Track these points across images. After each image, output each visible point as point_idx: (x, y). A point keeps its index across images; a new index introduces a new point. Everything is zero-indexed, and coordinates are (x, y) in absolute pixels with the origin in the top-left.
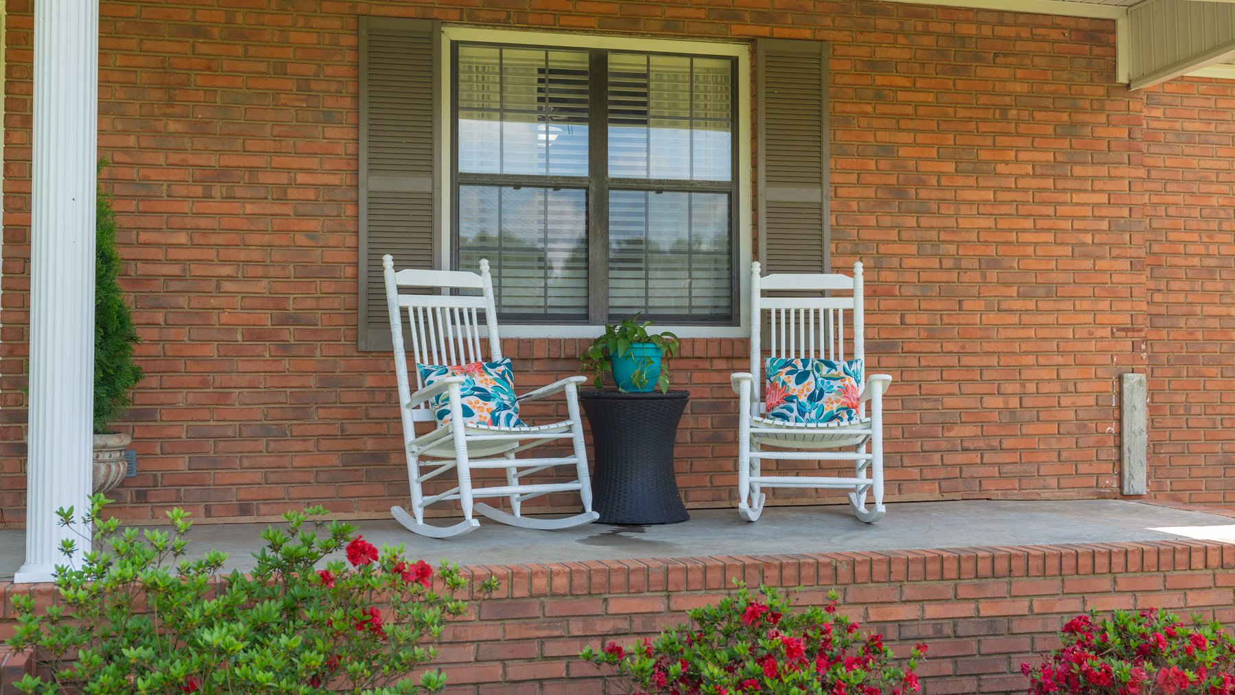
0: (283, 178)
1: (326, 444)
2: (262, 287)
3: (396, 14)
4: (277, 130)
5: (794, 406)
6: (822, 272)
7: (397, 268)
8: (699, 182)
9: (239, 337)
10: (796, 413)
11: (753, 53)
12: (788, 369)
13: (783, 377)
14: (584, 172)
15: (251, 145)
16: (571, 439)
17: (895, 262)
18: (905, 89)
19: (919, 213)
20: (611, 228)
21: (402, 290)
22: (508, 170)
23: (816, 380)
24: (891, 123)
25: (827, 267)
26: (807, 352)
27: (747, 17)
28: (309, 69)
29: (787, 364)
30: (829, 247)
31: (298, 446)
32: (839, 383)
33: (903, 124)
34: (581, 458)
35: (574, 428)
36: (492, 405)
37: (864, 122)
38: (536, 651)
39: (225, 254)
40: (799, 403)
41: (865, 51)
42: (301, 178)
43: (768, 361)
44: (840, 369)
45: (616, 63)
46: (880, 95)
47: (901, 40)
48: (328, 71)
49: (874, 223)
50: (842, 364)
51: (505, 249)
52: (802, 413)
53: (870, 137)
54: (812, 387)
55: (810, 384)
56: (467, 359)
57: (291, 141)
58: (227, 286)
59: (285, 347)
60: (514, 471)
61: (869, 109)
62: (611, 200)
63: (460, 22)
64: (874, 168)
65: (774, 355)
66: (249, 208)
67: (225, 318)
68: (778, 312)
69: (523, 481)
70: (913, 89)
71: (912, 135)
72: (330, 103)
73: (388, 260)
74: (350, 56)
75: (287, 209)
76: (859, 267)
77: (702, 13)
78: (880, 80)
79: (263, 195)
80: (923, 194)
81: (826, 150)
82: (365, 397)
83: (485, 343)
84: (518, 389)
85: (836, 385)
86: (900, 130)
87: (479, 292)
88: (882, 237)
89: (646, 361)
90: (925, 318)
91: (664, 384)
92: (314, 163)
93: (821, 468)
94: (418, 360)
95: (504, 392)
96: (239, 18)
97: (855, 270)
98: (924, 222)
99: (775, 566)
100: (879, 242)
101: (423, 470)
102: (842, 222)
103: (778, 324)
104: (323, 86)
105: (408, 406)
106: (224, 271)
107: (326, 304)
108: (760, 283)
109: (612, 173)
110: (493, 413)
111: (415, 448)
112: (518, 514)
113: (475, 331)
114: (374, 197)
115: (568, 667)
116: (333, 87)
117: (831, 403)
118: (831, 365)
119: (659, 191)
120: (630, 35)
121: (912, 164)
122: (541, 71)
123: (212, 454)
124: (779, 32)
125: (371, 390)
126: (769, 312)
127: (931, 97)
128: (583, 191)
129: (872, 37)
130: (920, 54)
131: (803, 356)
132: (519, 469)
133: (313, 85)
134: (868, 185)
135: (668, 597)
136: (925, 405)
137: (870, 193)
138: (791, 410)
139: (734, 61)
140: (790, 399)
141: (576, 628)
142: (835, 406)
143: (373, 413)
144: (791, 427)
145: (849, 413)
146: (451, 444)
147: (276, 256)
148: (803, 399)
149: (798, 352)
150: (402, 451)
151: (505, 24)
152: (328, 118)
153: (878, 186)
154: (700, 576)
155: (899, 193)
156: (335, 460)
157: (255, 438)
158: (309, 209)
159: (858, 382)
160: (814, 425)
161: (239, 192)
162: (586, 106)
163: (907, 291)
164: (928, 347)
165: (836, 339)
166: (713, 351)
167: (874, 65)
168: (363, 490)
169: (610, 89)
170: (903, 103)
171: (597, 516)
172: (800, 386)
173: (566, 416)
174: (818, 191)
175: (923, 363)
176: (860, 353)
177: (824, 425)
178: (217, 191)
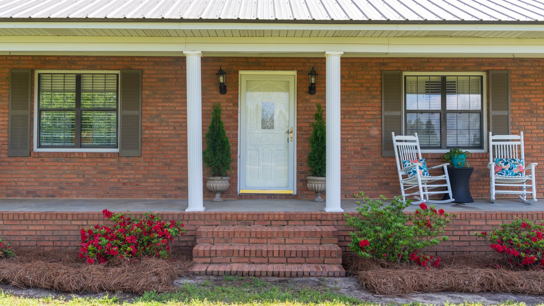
0: (363, 113)
1: (374, 180)
2: (358, 140)
3: (391, 69)
4: (361, 101)
5: (505, 171)
6: (508, 134)
7: (396, 135)
8: (472, 110)
9: (353, 153)
10: (505, 173)
11: (488, 75)
12: (502, 161)
13: (500, 163)
14: (440, 109)
15: (355, 105)
16: (446, 180)
17: (530, 131)
18: (533, 82)
19: (537, 117)
20: (447, 123)
21: (397, 141)
22: (419, 109)
23: (510, 164)
24: (529, 92)
25: (510, 133)
26: (507, 156)
27: (486, 64)
28: (369, 85)
29: (502, 160)
30: (510, 127)
31: (367, 181)
32: (518, 165)
33: (532, 92)
34: (448, 185)
35: (446, 176)
36: (423, 171)
37: (520, 92)
38: (451, 234)
39: (349, 132)
40: (506, 171)
41: (520, 72)
42: (367, 113)
43: (495, 159)
44: (518, 161)
45: (448, 79)
46: (525, 84)
47: (532, 68)
48: (374, 85)
49: (524, 120)
50: (518, 160)
51: (419, 130)
52: (507, 173)
53: (522, 96)
54: (509, 166)
55: (509, 165)
56: (413, 159)
57: (365, 103)
58: (350, 140)
59: (364, 156)
60: (426, 188)
61: (522, 88)
62: (447, 116)
63: (407, 71)
64: (523, 105)
65: (496, 157)
66: (355, 121)
67: (349, 148)
68: (497, 146)
69: (429, 191)
70: (536, 82)
71: (535, 95)
72: (374, 93)
73: (393, 133)
74: (379, 81)
75: (364, 121)
76: (522, 133)
77: (473, 64)
78: (525, 80)
79: (358, 117)
80: (538, 112)
81: (509, 100)
82: (384, 168)
83: (417, 154)
84: (428, 167)
85: (517, 166)
86: (531, 94)
87: (415, 141)
88: (526, 124)
89: (462, 159)
90: (539, 147)
91: (468, 165)
92: (370, 108)
93: (508, 188)
94: (401, 159)
95: (425, 167)
96: (352, 73)
97: (521, 134)
98: (539, 120)
99: (516, 214)
100: (525, 126)
101: (405, 187)
102: (514, 120)
103: (498, 149)
104: (372, 89)
105: (400, 171)
106: (349, 136)
107: (374, 144)
108: (491, 138)
109: (448, 109)
110: (423, 173)
111: (403, 182)
112: (428, 199)
113: (415, 151)
114: (385, 117)
115: (460, 238)
116: (375, 89)
117: (515, 170)
118: (515, 160)
119: (460, 113)
120: (453, 71)
121: (535, 103)
122: (427, 82)
123: (346, 182)
124: (495, 68)
125: (385, 167)
126: (495, 145)
127: (541, 84)
128: (439, 114)
129: (523, 68)
130: (537, 72)
131: (505, 158)
132: (428, 188)
133: (370, 89)
134: (522, 110)
135: (486, 221)
136: (539, 171)
137: (522, 112)
138: (504, 173)
139: (482, 77)
140: (503, 169)
141: (462, 228)
142: (517, 172)
143: (386, 172)
144: (504, 177)
145: (521, 173)
146: (417, 181)
147: (361, 133)
148: (507, 169)
149: (504, 156)
150: (399, 182)
151: (419, 70)
152: (374, 97)
153: (525, 110)
154: (495, 216)
155: (531, 112)
156: (376, 184)
157: (357, 178)
158: (369, 120)
159: (523, 165)
160: (511, 177)
161: (352, 117)
162: (440, 91)
163: (533, 139)
164: (540, 155)
165: (515, 153)
166: (477, 156)
167: (524, 76)
168: (383, 192)
169: (447, 86)
170: (532, 86)
171: (454, 200)
172: (506, 166)
173: (444, 174)
174: (507, 112)
175: (538, 159)
176: (523, 157)
177: (514, 177)
178: (347, 117)
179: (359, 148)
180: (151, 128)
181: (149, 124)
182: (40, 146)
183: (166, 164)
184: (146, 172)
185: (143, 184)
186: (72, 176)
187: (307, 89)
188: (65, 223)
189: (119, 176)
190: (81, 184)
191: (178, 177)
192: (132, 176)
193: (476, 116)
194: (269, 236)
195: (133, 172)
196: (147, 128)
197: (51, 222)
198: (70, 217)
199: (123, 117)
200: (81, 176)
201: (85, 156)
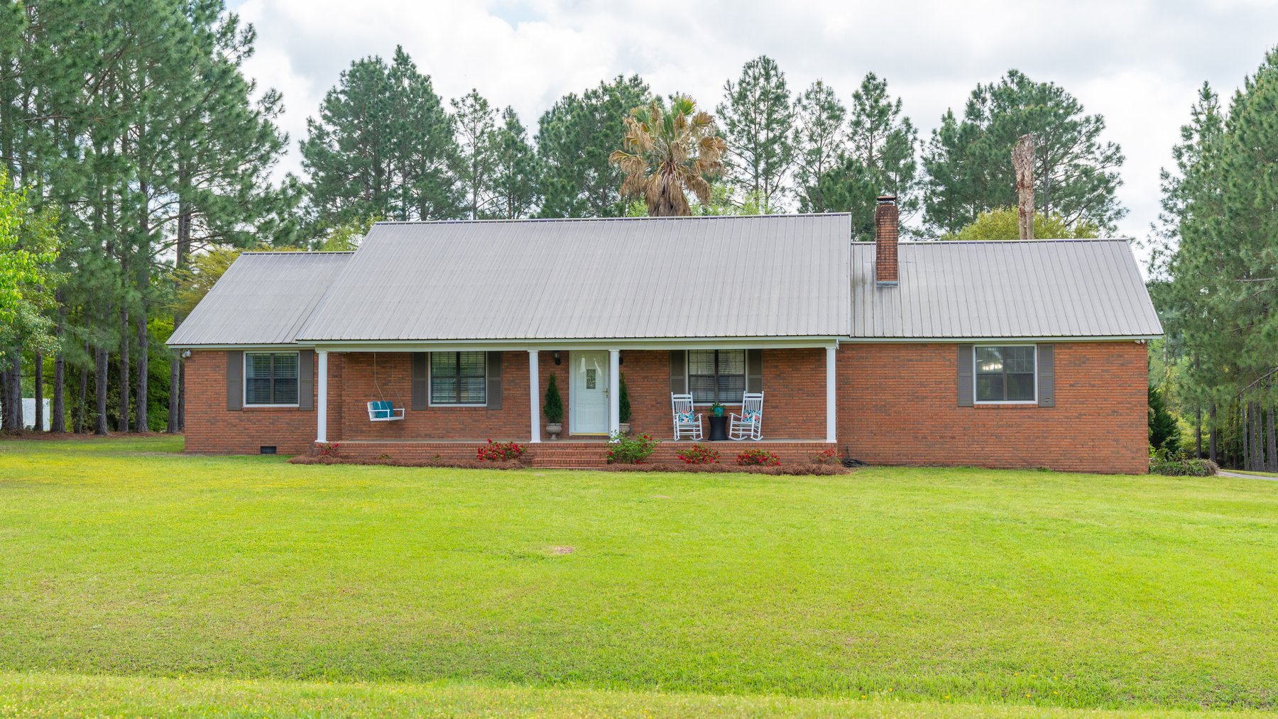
0: (657, 378)
2: (653, 397)
4: (655, 369)
7: (674, 394)
8: (737, 375)
9: (650, 406)
13: (746, 413)
14: (714, 374)
17: (770, 390)
19: (783, 379)
24: (777, 361)
30: (763, 387)
31: (660, 426)
34: (700, 428)
37: (771, 361)
39: (647, 391)
42: (660, 377)
46: (774, 355)
49: (773, 382)
50: (757, 411)
53: (772, 364)
58: (647, 397)
59: (657, 408)
64: (773, 370)
65: (746, 409)
66: (651, 383)
67: (647, 403)
68: (748, 401)
71: (782, 363)
73: (672, 392)
76: (765, 391)
79: (653, 380)
80: (784, 375)
81: (763, 367)
83: (690, 407)
86: (779, 362)
87: (691, 398)
88: (775, 385)
92: (662, 374)
94: (676, 411)
97: (763, 392)
102: (766, 382)
106: (647, 394)
109: (720, 374)
113: (688, 405)
114: (673, 380)
118: (755, 412)
119: (729, 377)
121: (782, 369)
126: (746, 401)
128: (714, 377)
137: (772, 375)
147: (656, 392)
155: (779, 375)
158: (660, 383)
161: (649, 380)
164: (786, 407)
165: (757, 406)
169: (720, 357)
170: (780, 357)
173: (699, 421)
174: (760, 376)
178: (646, 380)
179: (654, 403)
180: (509, 389)
181: (507, 387)
182: (432, 403)
183: (519, 415)
184: (505, 420)
185: (505, 429)
186: (455, 423)
189: (487, 423)
192: (496, 423)
195: (496, 420)
196: (506, 389)
199: (489, 382)
200: (461, 423)
201: (463, 409)
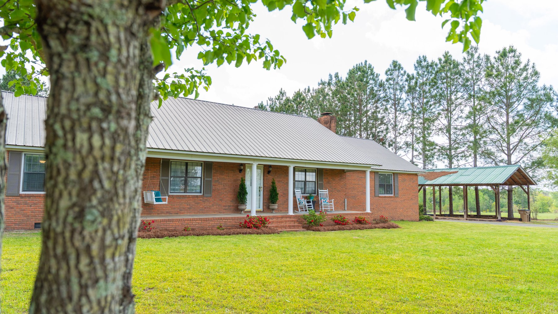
8: (313, 181)
11: (317, 169)
14: (304, 180)
18: (329, 173)
19: (330, 184)
20: (306, 185)
23: (325, 200)
25: (324, 189)
29: (323, 198)
30: (324, 187)
33: (329, 176)
37: (326, 176)
44: (327, 199)
51: (299, 187)
61: (326, 174)
62: (306, 183)
65: (321, 197)
68: (321, 193)
76: (327, 190)
87: (300, 192)
88: (328, 187)
89: (313, 198)
95: (305, 201)
101: (300, 207)
102: (324, 185)
105: (298, 202)
108: (319, 191)
109: (306, 180)
111: (299, 205)
113: (300, 195)
119: (310, 182)
121: (329, 179)
127: (331, 173)
128: (304, 182)
139: (315, 170)
145: (329, 202)
155: (328, 182)
163: (330, 191)
174: (323, 182)
175: (334, 198)
176: (328, 197)
183: (221, 200)
184: (213, 203)
185: (213, 208)
186: (185, 205)
187: (267, 172)
188: (221, 221)
189: (203, 205)
190: (189, 208)
191: (225, 205)
192: (208, 205)
193: (314, 183)
194: (282, 222)
195: (208, 203)
196: (214, 185)
197: (217, 221)
198: (222, 219)
199: (203, 180)
200: (189, 205)
201: (191, 196)
